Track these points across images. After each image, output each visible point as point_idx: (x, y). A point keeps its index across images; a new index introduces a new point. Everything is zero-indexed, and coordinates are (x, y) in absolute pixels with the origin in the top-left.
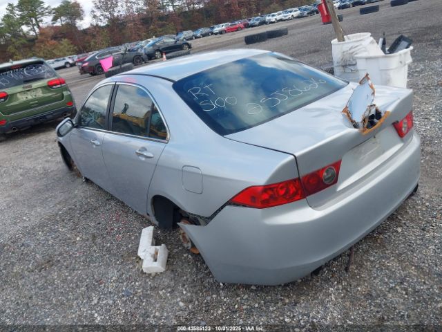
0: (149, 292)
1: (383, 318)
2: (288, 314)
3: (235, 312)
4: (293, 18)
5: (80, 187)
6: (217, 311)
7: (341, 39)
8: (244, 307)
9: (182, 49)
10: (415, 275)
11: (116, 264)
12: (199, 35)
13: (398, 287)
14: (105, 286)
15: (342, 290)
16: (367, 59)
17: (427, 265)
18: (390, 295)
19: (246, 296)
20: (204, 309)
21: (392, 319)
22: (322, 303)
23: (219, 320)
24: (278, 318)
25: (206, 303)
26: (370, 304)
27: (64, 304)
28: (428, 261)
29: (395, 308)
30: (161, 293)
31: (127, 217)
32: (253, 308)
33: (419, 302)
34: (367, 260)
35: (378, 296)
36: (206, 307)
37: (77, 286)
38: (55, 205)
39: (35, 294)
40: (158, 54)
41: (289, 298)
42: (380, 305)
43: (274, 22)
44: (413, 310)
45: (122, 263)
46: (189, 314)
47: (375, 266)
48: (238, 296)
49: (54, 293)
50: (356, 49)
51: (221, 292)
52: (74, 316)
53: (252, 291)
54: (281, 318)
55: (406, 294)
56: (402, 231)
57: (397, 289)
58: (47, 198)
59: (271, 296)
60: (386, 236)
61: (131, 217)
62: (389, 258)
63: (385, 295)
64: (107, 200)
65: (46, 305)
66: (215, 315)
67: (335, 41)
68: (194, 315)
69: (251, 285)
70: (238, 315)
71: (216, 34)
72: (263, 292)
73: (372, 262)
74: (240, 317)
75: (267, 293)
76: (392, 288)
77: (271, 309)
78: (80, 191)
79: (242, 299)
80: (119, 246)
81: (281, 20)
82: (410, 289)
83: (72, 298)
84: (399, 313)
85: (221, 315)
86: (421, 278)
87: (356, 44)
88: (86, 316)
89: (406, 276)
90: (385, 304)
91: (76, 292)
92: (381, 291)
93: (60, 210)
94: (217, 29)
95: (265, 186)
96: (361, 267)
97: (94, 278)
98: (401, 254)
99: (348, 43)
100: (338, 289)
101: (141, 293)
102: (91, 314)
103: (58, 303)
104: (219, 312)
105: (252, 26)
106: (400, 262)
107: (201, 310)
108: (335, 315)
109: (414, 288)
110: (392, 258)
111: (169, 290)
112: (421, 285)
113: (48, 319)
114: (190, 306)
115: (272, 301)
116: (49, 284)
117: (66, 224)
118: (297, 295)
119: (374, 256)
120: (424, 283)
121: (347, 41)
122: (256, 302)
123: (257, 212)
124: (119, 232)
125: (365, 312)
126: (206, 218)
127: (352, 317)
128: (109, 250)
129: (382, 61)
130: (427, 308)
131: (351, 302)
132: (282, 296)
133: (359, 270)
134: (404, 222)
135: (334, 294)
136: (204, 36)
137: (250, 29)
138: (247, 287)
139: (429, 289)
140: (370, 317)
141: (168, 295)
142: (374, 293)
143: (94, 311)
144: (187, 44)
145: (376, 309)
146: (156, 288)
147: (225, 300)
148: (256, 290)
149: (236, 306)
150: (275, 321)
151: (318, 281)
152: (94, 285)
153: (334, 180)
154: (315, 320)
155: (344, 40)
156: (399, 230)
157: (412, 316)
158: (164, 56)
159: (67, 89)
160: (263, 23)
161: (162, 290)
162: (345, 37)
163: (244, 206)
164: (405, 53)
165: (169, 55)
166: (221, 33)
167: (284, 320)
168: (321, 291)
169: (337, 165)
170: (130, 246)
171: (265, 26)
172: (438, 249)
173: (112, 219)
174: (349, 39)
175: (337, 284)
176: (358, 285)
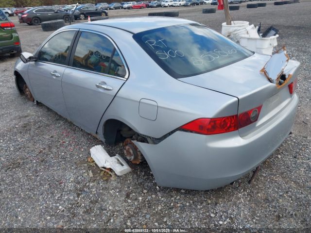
0: (101, 191)
1: (279, 216)
2: (212, 211)
3: (172, 208)
4: (181, 6)
5: (31, 108)
6: (157, 207)
7: (229, 23)
8: (179, 205)
9: (101, 15)
10: (294, 188)
11: (71, 169)
12: (112, 7)
13: (285, 195)
14: (65, 185)
15: (247, 195)
16: (249, 39)
17: (301, 181)
18: (281, 200)
19: (178, 197)
20: (147, 205)
21: (285, 216)
22: (235, 204)
23: (160, 214)
24: (205, 213)
25: (148, 201)
26: (269, 206)
27: (32, 198)
28: (301, 178)
29: (286, 210)
30: (111, 192)
31: (75, 133)
32: (184, 206)
33: (300, 205)
34: (261, 176)
35: (273, 200)
36: (148, 204)
37: (41, 184)
38: (11, 120)
39: (5, 189)
40: (82, 16)
41: (210, 200)
42: (275, 206)
43: (167, 7)
44: (298, 211)
45: (76, 168)
46: (136, 208)
47: (267, 180)
48: (172, 197)
49: (22, 189)
50: (239, 31)
51: (158, 193)
52: (41, 207)
53: (182, 193)
54: (208, 214)
55: (292, 200)
56: (281, 157)
57: (285, 197)
58: (3, 115)
59: (197, 198)
60: (271, 160)
61: (79, 134)
62: (276, 175)
63: (278, 200)
64: (57, 120)
65: (15, 198)
66: (156, 210)
67: (224, 24)
68: (140, 209)
69: (181, 189)
70: (174, 210)
71: (125, 9)
72: (191, 195)
73: (265, 177)
74: (176, 212)
75: (193, 195)
76: (281, 195)
77: (199, 207)
78: (32, 112)
79: (175, 199)
80: (72, 155)
81: (172, 6)
82: (293, 197)
83: (38, 193)
84: (289, 212)
85: (161, 210)
86: (299, 190)
87: (239, 28)
88: (52, 208)
89: (289, 188)
90: (279, 206)
91: (41, 189)
92: (274, 197)
93: (15, 124)
94: (126, 5)
95: (211, 119)
96: (258, 180)
97: (55, 179)
98: (283, 173)
99: (234, 27)
100: (244, 195)
101: (95, 192)
102: (56, 206)
103: (27, 197)
104: (160, 208)
105: (152, 7)
106: (283, 178)
107: (145, 206)
108: (246, 213)
109: (296, 196)
110: (278, 175)
111: (118, 190)
112: (300, 195)
113: (19, 210)
114: (136, 203)
115: (198, 202)
116: (16, 182)
117: (23, 135)
118: (216, 198)
119: (265, 174)
120: (302, 193)
121: (233, 25)
122: (187, 202)
123: (203, 137)
124: (70, 145)
125: (266, 211)
126: (156, 139)
127: (258, 215)
128: (64, 158)
129: (259, 42)
130: (306, 210)
131: (255, 204)
132: (205, 198)
133: (257, 182)
134: (281, 151)
135: (243, 198)
136: (116, 8)
137: (150, 8)
138: (178, 190)
139: (306, 197)
140: (270, 215)
141: (117, 194)
142: (270, 199)
143: (58, 204)
144: (105, 12)
145: (273, 210)
146: (106, 188)
147: (162, 199)
148: (185, 193)
149: (172, 204)
150: (203, 216)
151: (229, 189)
152: (55, 184)
153: (256, 119)
154: (232, 216)
155: (231, 24)
156: (279, 156)
157: (298, 215)
158: (89, 19)
159: (15, 32)
160: (159, 6)
161: (112, 190)
162: (232, 22)
163: (191, 132)
164: (274, 39)
165: (93, 18)
166: (129, 8)
167: (210, 215)
168: (233, 195)
169: (259, 108)
170: (81, 156)
171: (160, 8)
172: (307, 171)
173: (62, 135)
174: (234, 24)
175: (243, 191)
176: (258, 193)
